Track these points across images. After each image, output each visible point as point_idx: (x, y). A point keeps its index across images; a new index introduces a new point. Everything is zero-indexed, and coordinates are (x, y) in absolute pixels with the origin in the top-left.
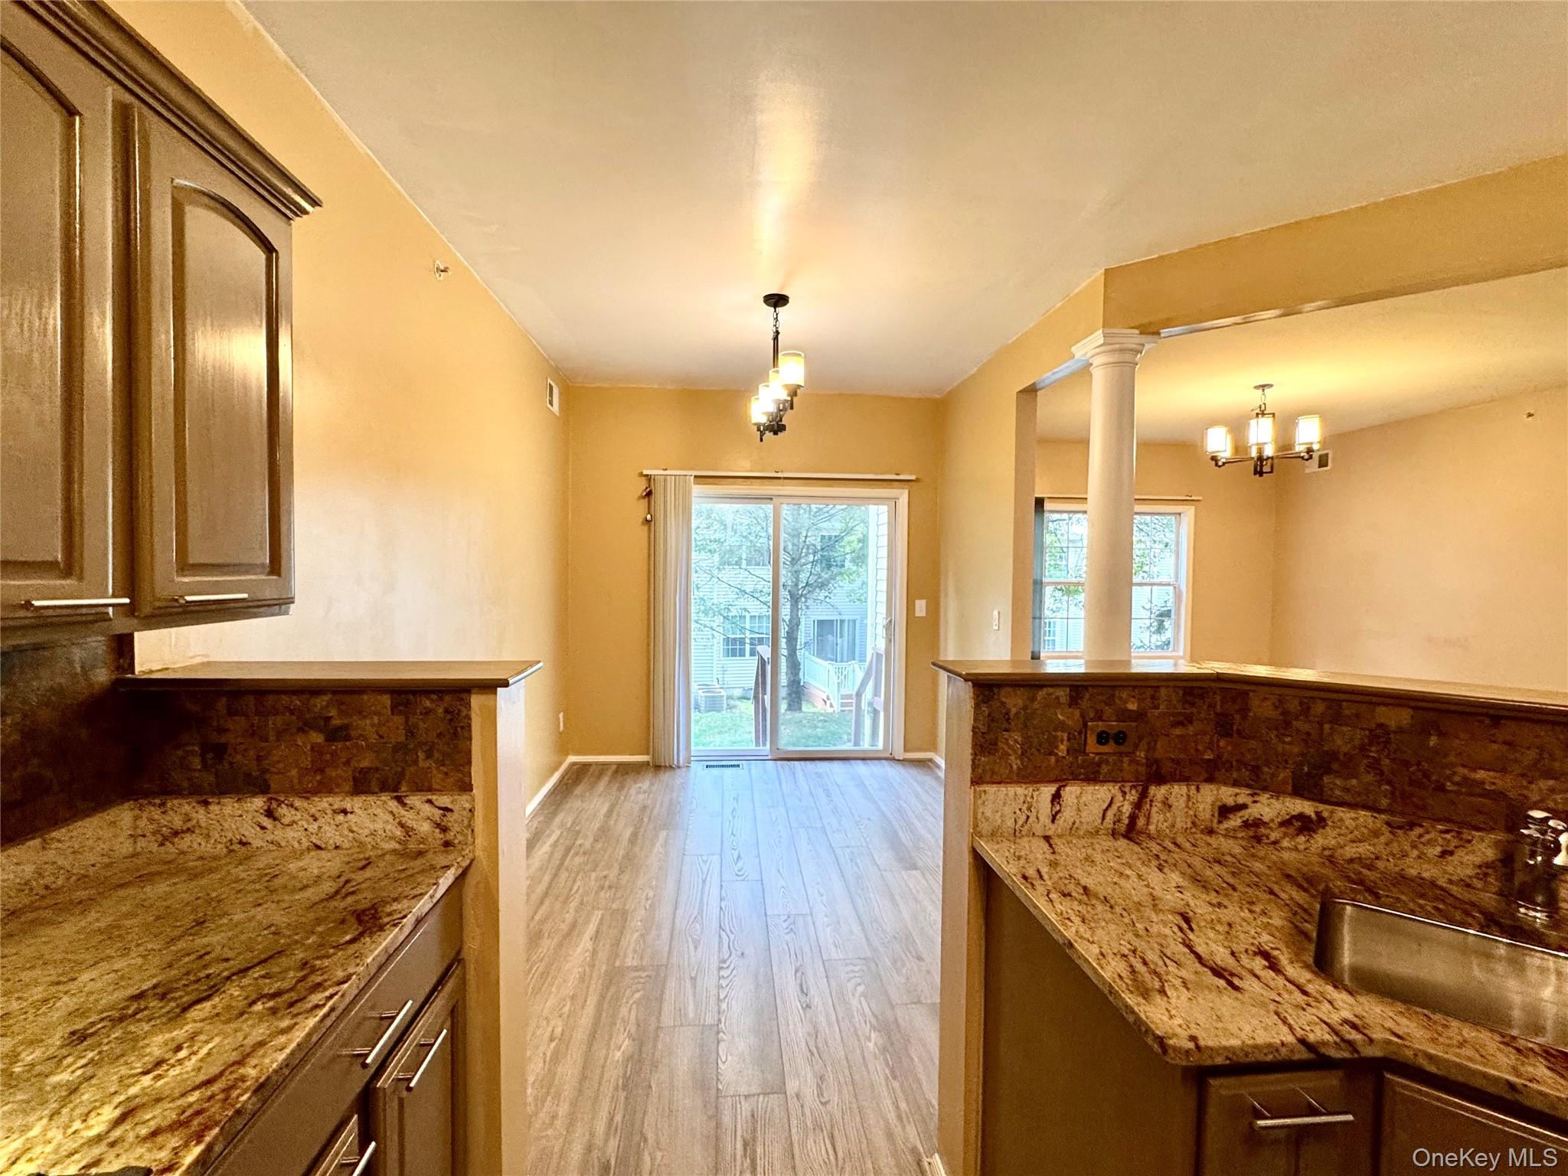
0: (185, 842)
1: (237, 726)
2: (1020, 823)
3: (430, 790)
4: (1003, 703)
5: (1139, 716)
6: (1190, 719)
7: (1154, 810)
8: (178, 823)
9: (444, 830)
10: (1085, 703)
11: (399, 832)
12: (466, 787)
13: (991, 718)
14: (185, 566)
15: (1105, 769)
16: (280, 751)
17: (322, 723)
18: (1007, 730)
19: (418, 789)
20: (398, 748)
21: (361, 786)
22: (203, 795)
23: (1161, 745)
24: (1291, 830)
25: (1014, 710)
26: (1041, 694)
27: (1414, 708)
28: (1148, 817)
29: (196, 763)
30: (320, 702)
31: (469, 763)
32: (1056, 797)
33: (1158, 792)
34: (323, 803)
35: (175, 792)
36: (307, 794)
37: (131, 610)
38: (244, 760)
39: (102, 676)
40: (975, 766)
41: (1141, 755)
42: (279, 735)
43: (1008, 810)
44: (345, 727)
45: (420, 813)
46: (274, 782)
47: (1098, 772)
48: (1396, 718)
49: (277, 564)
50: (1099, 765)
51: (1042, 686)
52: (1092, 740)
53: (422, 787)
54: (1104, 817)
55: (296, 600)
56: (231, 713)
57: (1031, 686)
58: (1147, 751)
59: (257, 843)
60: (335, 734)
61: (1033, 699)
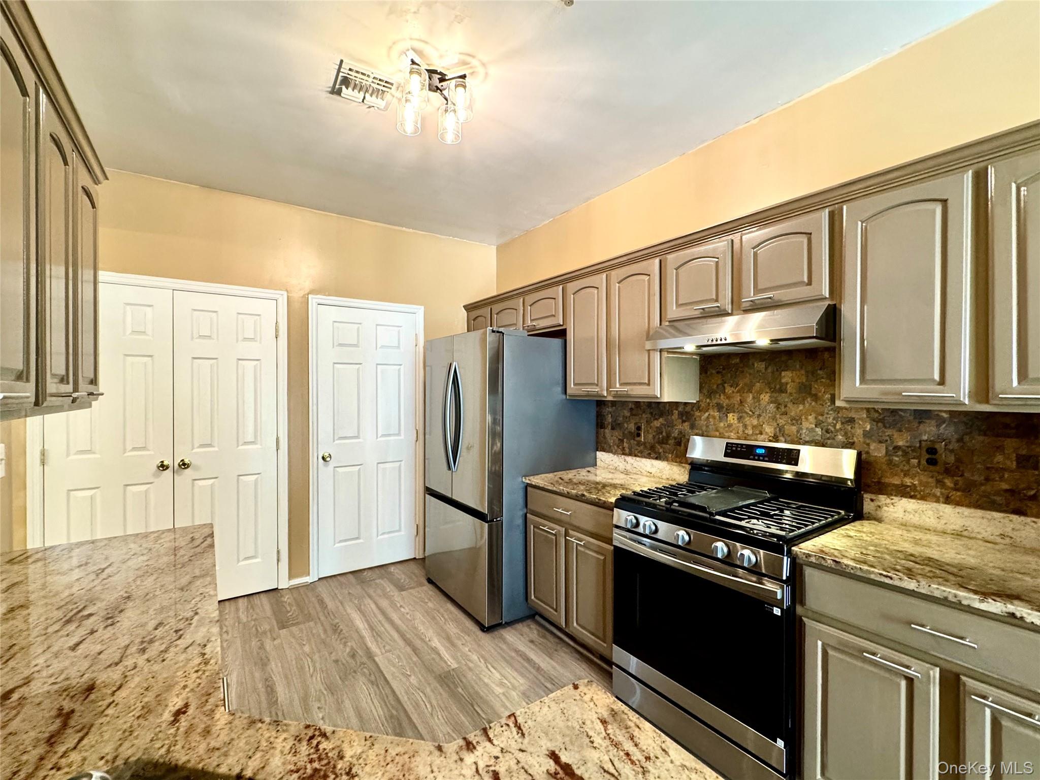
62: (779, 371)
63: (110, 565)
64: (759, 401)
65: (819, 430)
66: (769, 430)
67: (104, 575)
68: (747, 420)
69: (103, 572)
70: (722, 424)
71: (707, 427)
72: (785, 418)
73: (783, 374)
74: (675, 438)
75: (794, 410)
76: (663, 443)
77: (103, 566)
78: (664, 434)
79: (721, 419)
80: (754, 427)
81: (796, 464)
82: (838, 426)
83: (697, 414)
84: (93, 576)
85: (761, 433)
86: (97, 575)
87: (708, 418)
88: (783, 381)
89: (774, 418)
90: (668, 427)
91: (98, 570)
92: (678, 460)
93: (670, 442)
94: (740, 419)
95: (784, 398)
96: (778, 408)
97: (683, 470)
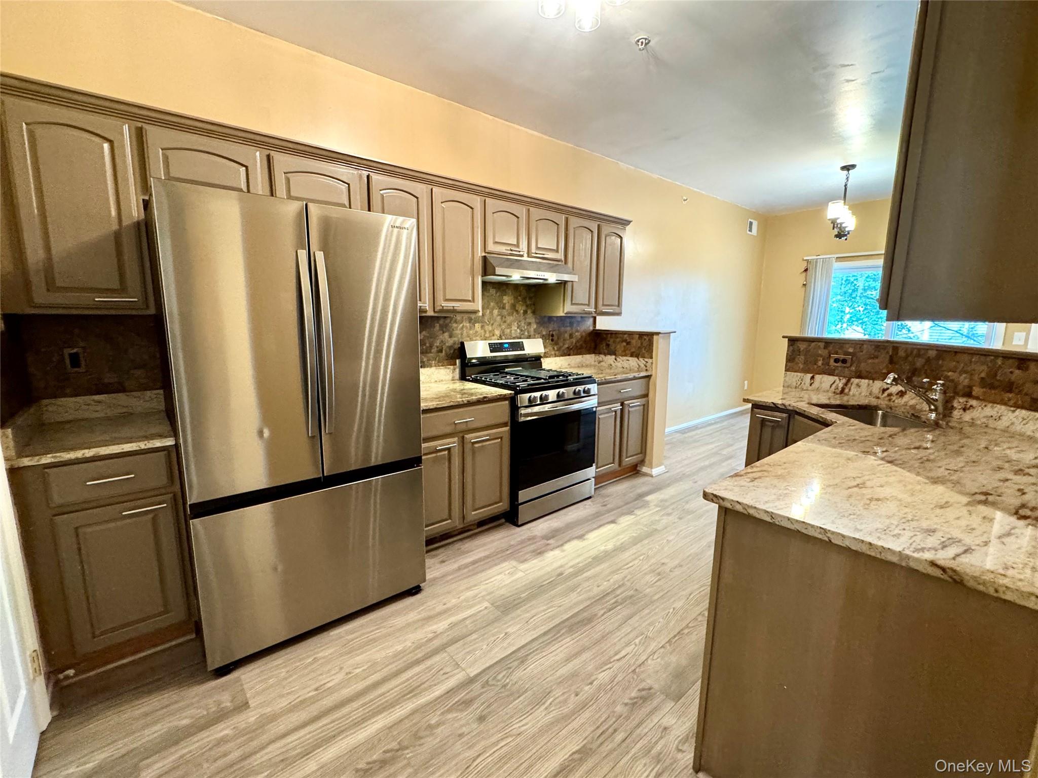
0: (602, 364)
1: (612, 340)
2: (799, 384)
3: (644, 358)
4: (798, 347)
5: (853, 354)
6: (877, 357)
7: (852, 387)
8: (601, 360)
9: (646, 367)
10: (831, 348)
11: (638, 366)
12: (652, 358)
13: (793, 351)
14: (603, 305)
15: (837, 372)
16: (618, 347)
17: (625, 341)
18: (799, 355)
19: (642, 357)
20: (639, 347)
21: (632, 356)
22: (605, 355)
23: (863, 365)
24: (898, 396)
25: (802, 349)
26: (813, 344)
27: (937, 350)
28: (850, 390)
29: (604, 348)
30: (626, 336)
31: (652, 352)
32: (812, 378)
33: (855, 381)
34: (625, 358)
35: (600, 353)
36: (622, 356)
37: (595, 312)
38: (612, 348)
39: (591, 328)
40: (786, 365)
41: (853, 368)
42: (619, 343)
43: (794, 380)
44: (630, 342)
45: (642, 362)
46: (617, 353)
47: (834, 373)
48: (932, 353)
49: (619, 305)
50: (834, 370)
51: (813, 342)
52: (832, 361)
53: (644, 357)
54: (831, 387)
55: (622, 315)
56: (611, 337)
57: (810, 341)
58: (856, 368)
59: (613, 365)
60: (628, 343)
61: (810, 346)
62: (502, 296)
63: (849, 488)
64: (492, 314)
65: (518, 330)
66: (497, 332)
67: (858, 481)
68: (486, 327)
69: (858, 485)
70: (471, 332)
71: (462, 334)
72: (506, 324)
73: (504, 297)
74: (437, 347)
75: (509, 319)
76: (427, 352)
77: (856, 489)
78: (428, 345)
79: (471, 328)
80: (490, 332)
81: (524, 350)
82: (526, 327)
83: (455, 325)
84: (868, 484)
85: (493, 335)
86: (864, 483)
87: (462, 328)
88: (504, 302)
89: (500, 325)
90: (431, 338)
91: (862, 488)
92: (440, 364)
93: (433, 351)
94: (482, 327)
95: (505, 312)
96: (502, 319)
97: (448, 370)
